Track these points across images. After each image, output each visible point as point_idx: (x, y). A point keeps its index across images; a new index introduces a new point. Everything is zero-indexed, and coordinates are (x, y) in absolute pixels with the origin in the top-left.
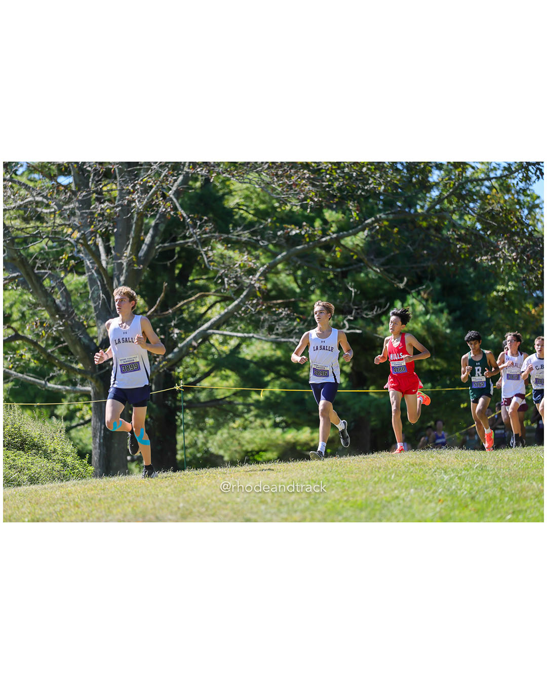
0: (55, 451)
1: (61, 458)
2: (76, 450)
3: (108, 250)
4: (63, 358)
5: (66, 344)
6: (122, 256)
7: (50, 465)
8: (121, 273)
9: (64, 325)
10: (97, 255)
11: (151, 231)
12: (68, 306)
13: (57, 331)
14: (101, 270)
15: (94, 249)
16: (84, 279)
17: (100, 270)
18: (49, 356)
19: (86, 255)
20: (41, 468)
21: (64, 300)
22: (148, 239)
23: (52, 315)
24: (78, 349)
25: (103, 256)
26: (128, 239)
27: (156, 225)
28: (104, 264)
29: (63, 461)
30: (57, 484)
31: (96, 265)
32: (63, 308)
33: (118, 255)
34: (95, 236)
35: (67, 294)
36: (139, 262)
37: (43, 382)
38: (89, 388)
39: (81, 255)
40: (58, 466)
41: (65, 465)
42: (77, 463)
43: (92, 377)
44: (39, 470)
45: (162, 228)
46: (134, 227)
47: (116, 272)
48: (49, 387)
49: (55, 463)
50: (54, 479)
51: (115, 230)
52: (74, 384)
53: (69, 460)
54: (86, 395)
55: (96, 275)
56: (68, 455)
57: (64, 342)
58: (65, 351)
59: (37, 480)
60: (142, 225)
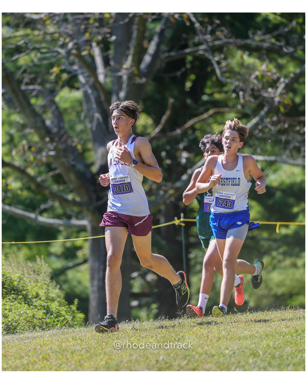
0: (37, 296)
1: (43, 304)
2: (62, 295)
3: (106, 62)
4: (55, 188)
5: (58, 171)
6: (121, 67)
7: (30, 313)
8: (120, 89)
9: (55, 149)
10: (92, 67)
11: (156, 39)
12: (60, 128)
13: (48, 156)
14: (98, 86)
15: (89, 60)
16: (78, 94)
17: (96, 86)
18: (39, 186)
19: (80, 67)
20: (20, 315)
21: (56, 121)
22: (152, 48)
23: (42, 138)
24: (72, 176)
25: (101, 69)
26: (128, 48)
27: (162, 32)
28: (101, 78)
29: (46, 307)
30: (38, 333)
31: (92, 80)
32: (55, 130)
33: (117, 67)
34: (91, 46)
35: (59, 114)
36: (141, 75)
37: (32, 215)
38: (84, 222)
39: (75, 67)
40: (40, 314)
41: (48, 311)
42: (63, 310)
43: (88, 210)
44: (17, 317)
45: (168, 34)
46: (135, 34)
47: (116, 88)
48: (40, 222)
49: (36, 310)
50: (34, 328)
51: (114, 38)
52: (69, 217)
53: (54, 306)
54: (82, 229)
55: (90, 91)
56: (53, 300)
57: (55, 169)
58: (58, 179)
59: (15, 328)
60: (144, 32)
